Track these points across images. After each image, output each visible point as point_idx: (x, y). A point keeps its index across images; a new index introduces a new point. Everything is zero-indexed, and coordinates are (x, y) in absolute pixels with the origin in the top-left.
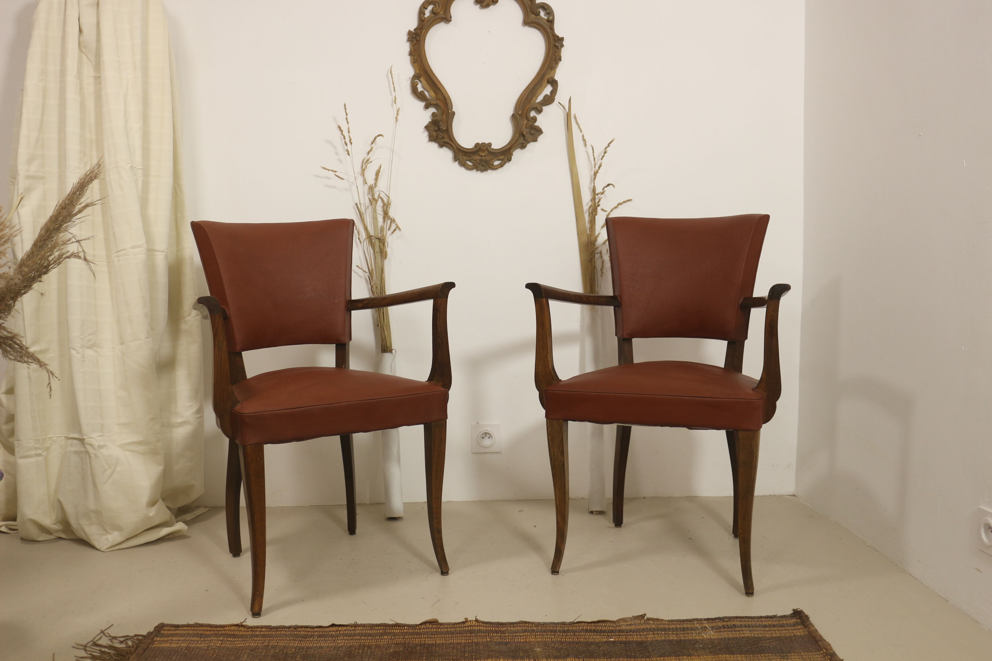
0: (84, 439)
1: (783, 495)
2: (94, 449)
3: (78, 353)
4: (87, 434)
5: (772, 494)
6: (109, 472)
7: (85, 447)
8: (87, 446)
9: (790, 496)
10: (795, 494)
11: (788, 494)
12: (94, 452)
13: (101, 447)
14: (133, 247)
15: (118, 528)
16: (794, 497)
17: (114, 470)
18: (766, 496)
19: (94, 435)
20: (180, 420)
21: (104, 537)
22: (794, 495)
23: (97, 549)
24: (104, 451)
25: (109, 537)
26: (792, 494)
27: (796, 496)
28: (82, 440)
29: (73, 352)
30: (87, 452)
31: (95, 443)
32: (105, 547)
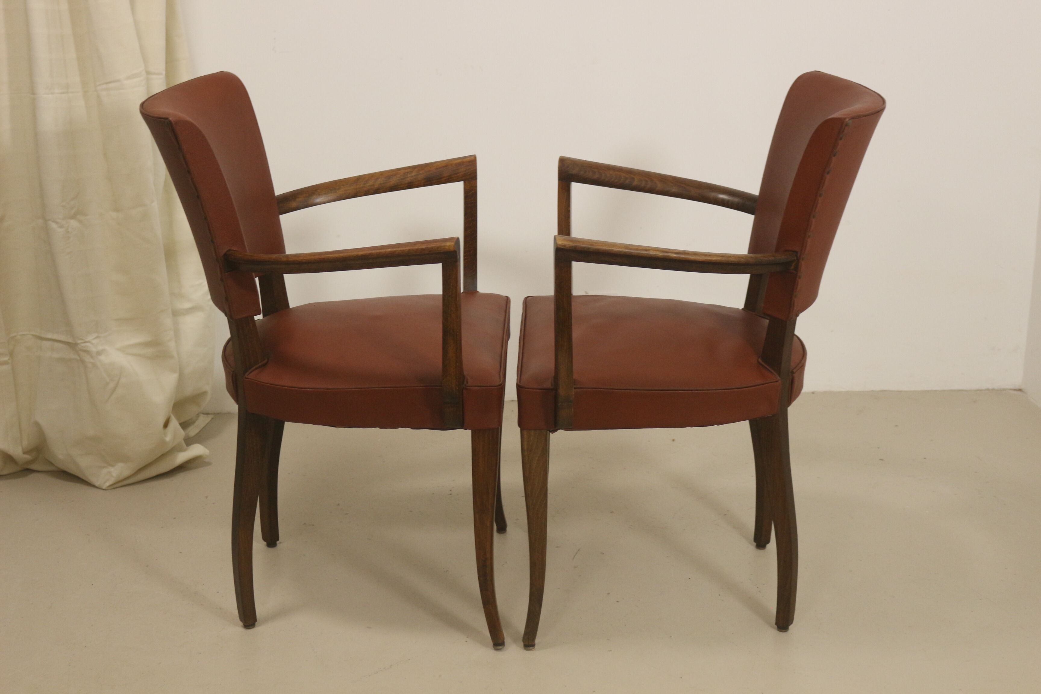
0: (76, 344)
1: (1004, 390)
2: (92, 357)
3: (61, 227)
4: (81, 338)
5: (990, 387)
6: (112, 385)
7: (79, 355)
8: (82, 354)
9: (1015, 390)
10: (1022, 387)
11: (1012, 387)
12: (92, 361)
13: (99, 353)
14: (129, 78)
15: (125, 459)
16: (1019, 393)
17: (118, 382)
18: (981, 390)
19: (90, 338)
20: (187, 305)
21: (105, 471)
22: (1020, 390)
23: (94, 486)
24: (102, 358)
25: (112, 469)
26: (1017, 387)
27: (1023, 392)
28: (72, 346)
29: (54, 226)
30: (82, 361)
31: (93, 349)
32: (108, 484)
